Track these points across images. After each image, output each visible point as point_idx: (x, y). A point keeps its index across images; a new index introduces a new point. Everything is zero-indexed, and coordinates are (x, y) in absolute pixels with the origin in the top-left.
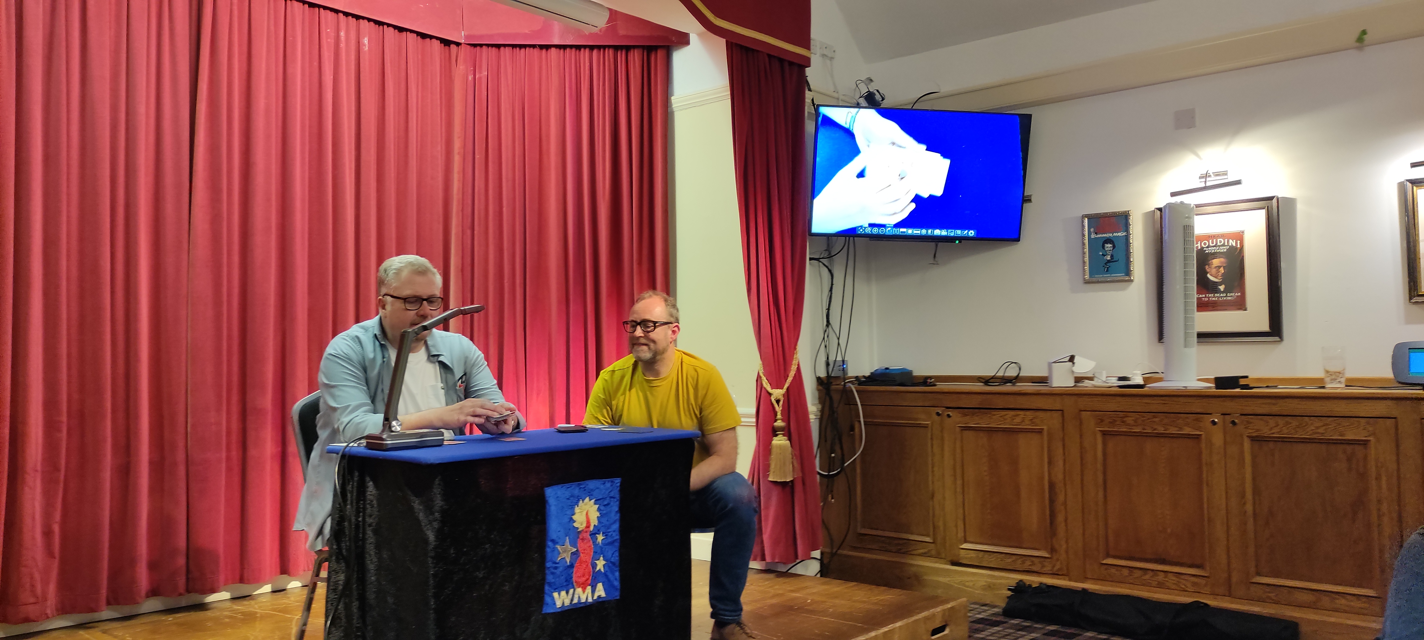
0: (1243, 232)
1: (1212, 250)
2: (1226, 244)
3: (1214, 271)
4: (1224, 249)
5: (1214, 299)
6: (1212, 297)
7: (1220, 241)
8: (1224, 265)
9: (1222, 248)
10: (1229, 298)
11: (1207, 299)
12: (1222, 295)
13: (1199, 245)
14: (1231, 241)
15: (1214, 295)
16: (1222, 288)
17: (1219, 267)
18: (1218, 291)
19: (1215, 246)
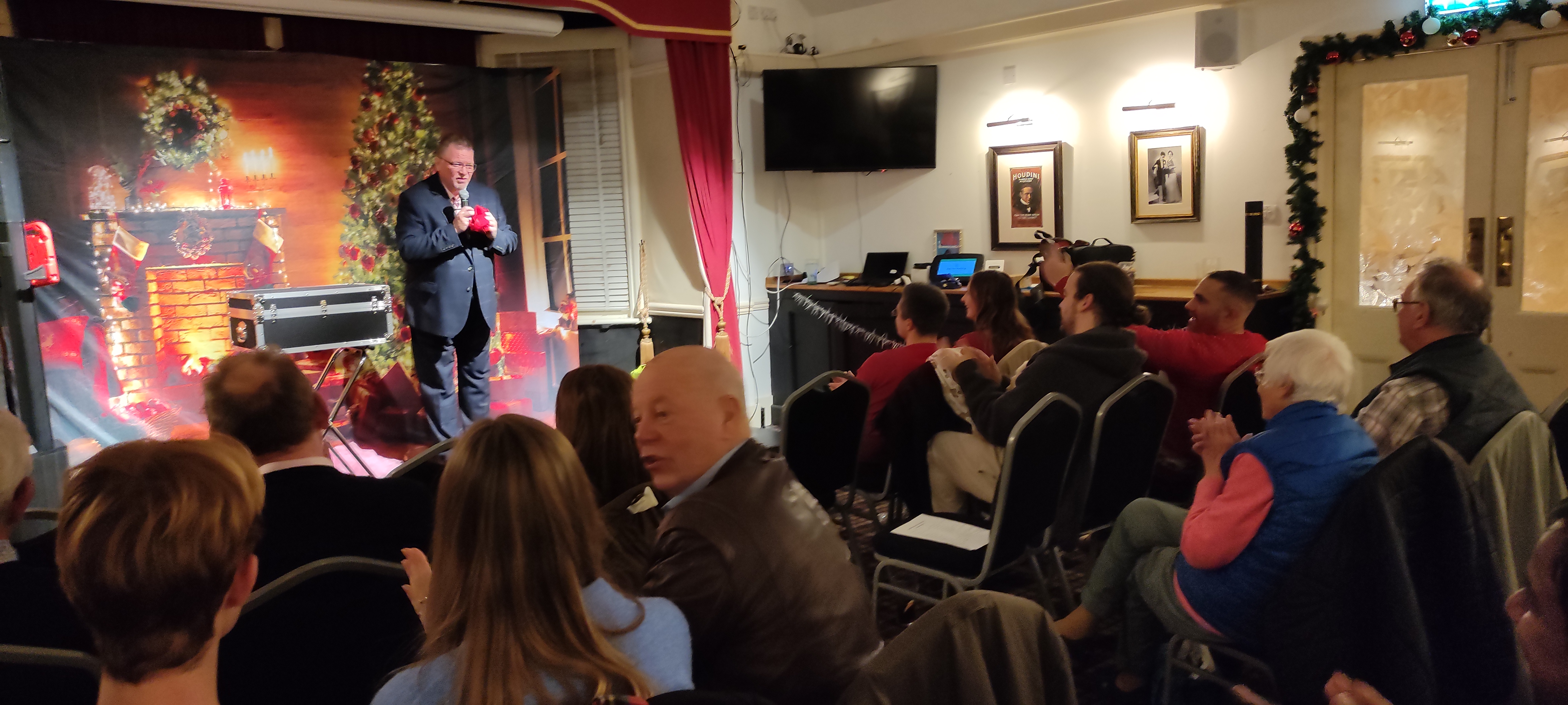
0: (1041, 167)
2: (1031, 176)
3: (1025, 196)
4: (1030, 180)
5: (1024, 218)
6: (1024, 217)
7: (1028, 174)
8: (1031, 192)
9: (1029, 179)
10: (1033, 218)
11: (1020, 218)
12: (1029, 214)
13: (1016, 176)
14: (1034, 174)
15: (1024, 215)
16: (1029, 209)
17: (1028, 193)
18: (1027, 212)
19: (1025, 178)
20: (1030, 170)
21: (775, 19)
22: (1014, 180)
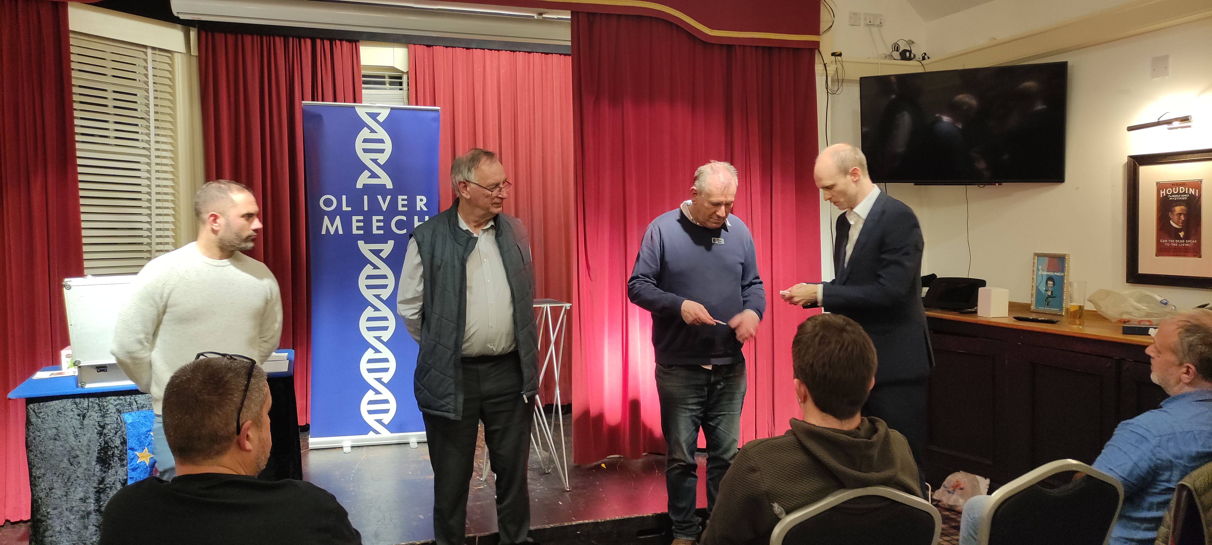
0: (1201, 181)
1: (1175, 197)
2: (1187, 192)
3: (1176, 218)
4: (1185, 198)
6: (1174, 243)
7: (1182, 189)
8: (1185, 212)
9: (1183, 196)
12: (1181, 241)
13: (1164, 192)
14: (1191, 189)
15: (1175, 241)
16: (1182, 234)
18: (1179, 238)
19: (1178, 194)
20: (1183, 184)
21: (880, 25)
22: (1161, 196)
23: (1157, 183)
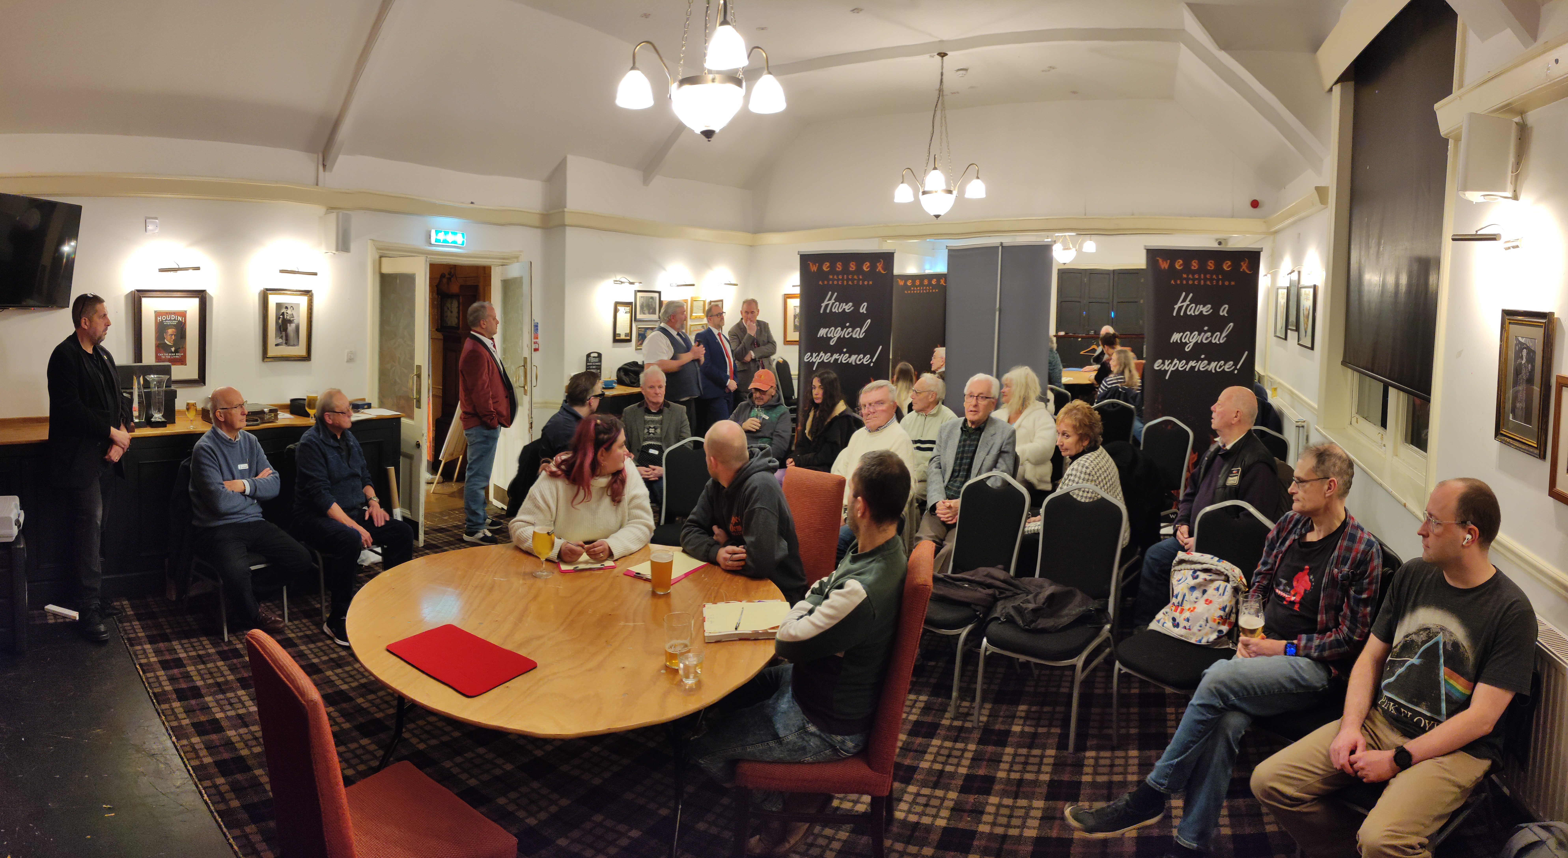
0: (186, 311)
1: (168, 323)
3: (169, 337)
4: (175, 323)
8: (174, 333)
12: (172, 355)
13: (161, 317)
15: (168, 355)
16: (173, 349)
17: (172, 334)
18: (171, 352)
19: (170, 320)
20: (175, 313)
23: (155, 312)
